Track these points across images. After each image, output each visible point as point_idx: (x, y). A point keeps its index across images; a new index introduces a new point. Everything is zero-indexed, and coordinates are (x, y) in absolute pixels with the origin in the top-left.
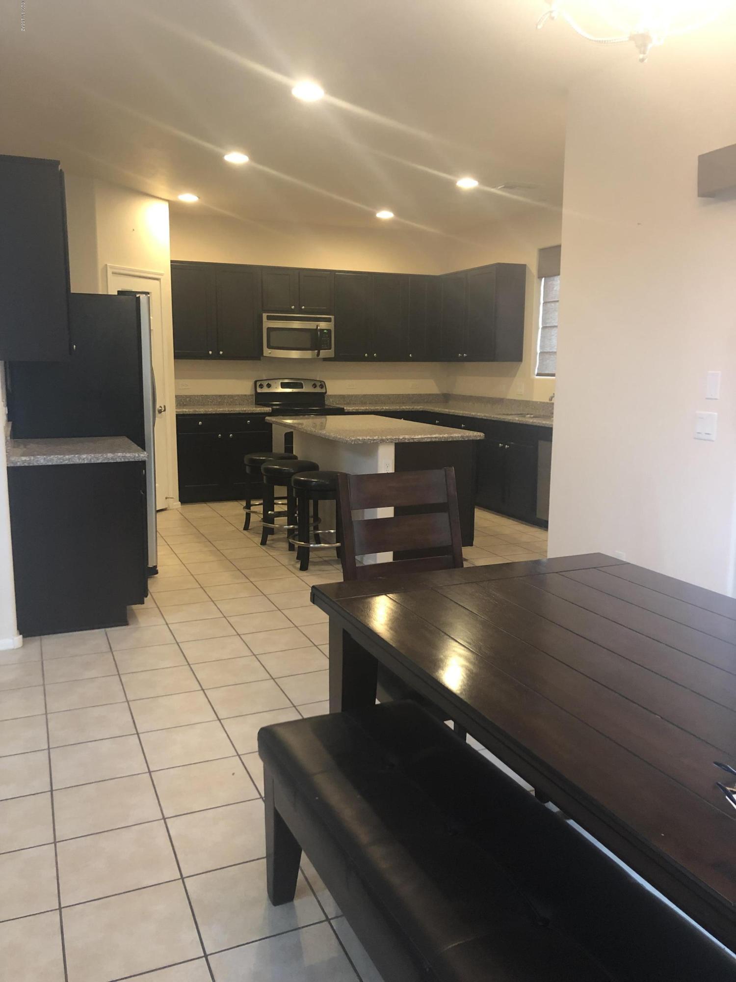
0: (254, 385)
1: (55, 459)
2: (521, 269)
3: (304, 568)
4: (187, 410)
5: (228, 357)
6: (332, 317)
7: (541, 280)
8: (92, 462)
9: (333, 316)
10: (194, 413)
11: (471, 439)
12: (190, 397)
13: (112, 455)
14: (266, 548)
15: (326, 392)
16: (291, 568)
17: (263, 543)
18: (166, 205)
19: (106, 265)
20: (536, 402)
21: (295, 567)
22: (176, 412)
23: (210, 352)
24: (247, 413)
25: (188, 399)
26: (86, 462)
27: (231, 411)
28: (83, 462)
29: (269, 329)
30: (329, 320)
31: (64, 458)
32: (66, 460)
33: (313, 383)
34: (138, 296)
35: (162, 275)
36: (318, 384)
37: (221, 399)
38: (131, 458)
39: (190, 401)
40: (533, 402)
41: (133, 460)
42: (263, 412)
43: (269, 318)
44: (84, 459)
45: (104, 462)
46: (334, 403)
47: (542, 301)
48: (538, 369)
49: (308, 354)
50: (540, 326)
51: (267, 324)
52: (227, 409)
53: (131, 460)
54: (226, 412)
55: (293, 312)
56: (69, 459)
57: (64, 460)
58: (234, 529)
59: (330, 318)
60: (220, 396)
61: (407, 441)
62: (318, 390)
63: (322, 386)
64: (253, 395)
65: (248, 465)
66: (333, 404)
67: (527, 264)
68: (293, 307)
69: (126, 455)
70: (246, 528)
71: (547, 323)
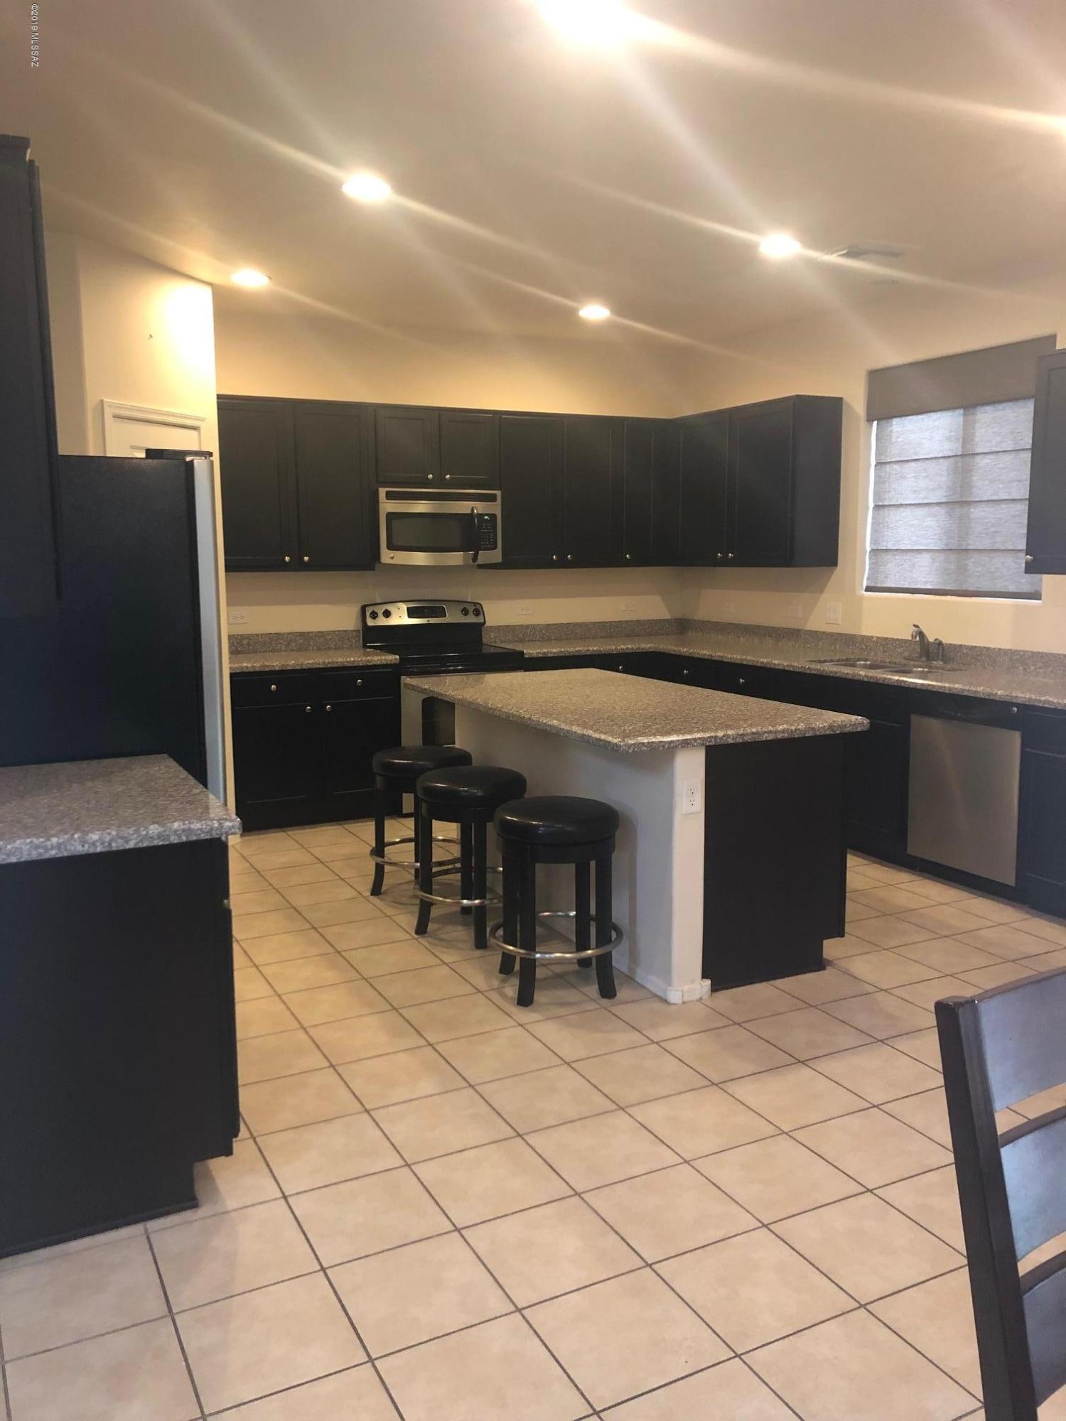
0: (360, 614)
1: (25, 848)
2: (835, 405)
3: (525, 1000)
4: (249, 665)
5: (320, 565)
6: (498, 493)
7: (871, 425)
8: (114, 849)
9: (500, 492)
10: (262, 669)
11: (846, 730)
12: (249, 637)
13: (161, 829)
14: (429, 942)
15: (485, 622)
16: (495, 996)
17: (421, 929)
18: (208, 292)
19: (102, 401)
20: (870, 638)
21: (503, 995)
22: (230, 668)
23: (287, 559)
24: (356, 667)
25: (245, 642)
26: (99, 850)
27: (329, 663)
28: (92, 851)
29: (391, 516)
30: (492, 498)
31: (49, 843)
32: (52, 848)
33: (462, 608)
34: (188, 459)
35: (203, 420)
36: (471, 608)
37: (304, 640)
38: (203, 833)
39: (248, 644)
40: (863, 637)
41: (208, 837)
42: (385, 663)
43: (390, 496)
44: (94, 844)
45: (140, 845)
46: (497, 641)
47: (873, 462)
48: (868, 579)
49: (456, 558)
50: (871, 505)
51: (388, 506)
52: (321, 660)
53: (203, 836)
54: (318, 666)
55: (427, 484)
56: (59, 846)
57: (47, 850)
58: (354, 894)
59: (495, 495)
60: (302, 634)
61: (731, 741)
62: (471, 619)
63: (478, 611)
64: (359, 631)
65: (380, 775)
66: (495, 642)
67: (846, 398)
68: (430, 476)
69: (192, 826)
70: (376, 890)
71: (885, 499)
